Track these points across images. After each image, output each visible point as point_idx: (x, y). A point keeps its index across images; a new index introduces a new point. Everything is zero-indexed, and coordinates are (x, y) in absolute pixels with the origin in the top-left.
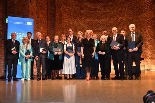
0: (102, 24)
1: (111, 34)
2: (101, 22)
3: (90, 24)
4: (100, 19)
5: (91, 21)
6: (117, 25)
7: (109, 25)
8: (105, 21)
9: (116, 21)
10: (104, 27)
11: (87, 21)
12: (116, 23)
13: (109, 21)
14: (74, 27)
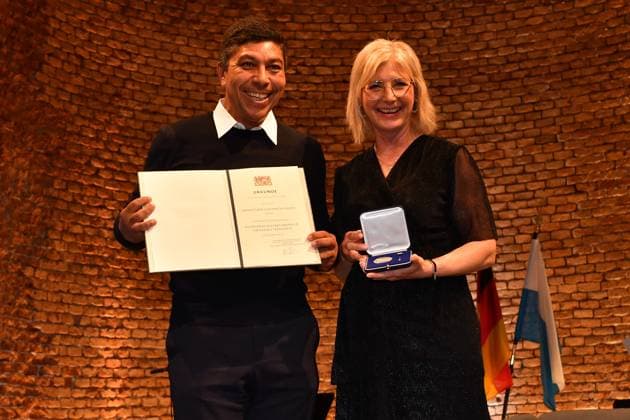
0: (450, 67)
1: (539, 158)
2: (439, 45)
3: (329, 71)
4: (424, 20)
5: (340, 42)
6: (589, 71)
7: (510, 78)
8: (478, 37)
9: (576, 27)
10: (462, 94)
11: (298, 44)
12: (586, 48)
13: (517, 31)
14: (177, 103)
